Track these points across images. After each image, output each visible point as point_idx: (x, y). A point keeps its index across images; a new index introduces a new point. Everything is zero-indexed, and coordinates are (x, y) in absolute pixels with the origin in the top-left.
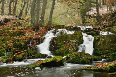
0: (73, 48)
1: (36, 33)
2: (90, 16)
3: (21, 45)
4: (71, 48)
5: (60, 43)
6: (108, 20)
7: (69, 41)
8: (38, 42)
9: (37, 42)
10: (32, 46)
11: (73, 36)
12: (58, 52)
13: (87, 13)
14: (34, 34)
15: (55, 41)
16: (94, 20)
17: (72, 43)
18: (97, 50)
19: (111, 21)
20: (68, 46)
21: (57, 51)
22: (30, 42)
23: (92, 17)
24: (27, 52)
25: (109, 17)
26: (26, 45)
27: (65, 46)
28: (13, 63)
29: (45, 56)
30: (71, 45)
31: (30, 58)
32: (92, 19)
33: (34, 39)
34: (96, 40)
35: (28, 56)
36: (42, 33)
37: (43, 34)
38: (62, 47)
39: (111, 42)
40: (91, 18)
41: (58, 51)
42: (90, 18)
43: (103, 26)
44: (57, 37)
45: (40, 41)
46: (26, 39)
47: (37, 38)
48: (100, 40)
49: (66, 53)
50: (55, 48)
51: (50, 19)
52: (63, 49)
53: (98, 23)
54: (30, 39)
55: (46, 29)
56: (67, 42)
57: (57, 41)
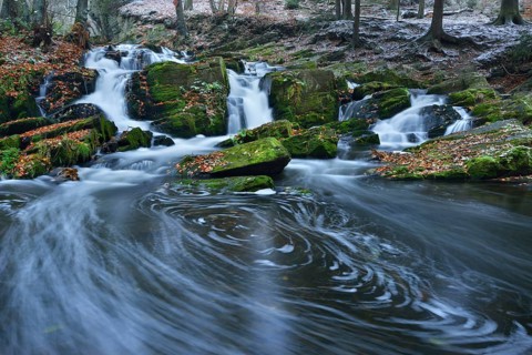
0: (214, 107)
1: (46, 57)
2: (137, 18)
3: (12, 99)
4: (210, 109)
5: (163, 92)
6: (203, 32)
7: (197, 85)
8: (75, 89)
9: (71, 88)
10: (54, 102)
11: (210, 71)
12: (179, 123)
13: (124, 9)
14: (41, 59)
15: (144, 85)
16: (160, 31)
17: (209, 93)
18: (285, 112)
19: (212, 36)
20: (196, 101)
21: (174, 120)
22: (38, 87)
23: (146, 22)
24: (96, 125)
25: (207, 26)
27: (187, 103)
30: (210, 100)
32: (149, 26)
33: (56, 78)
34: (281, 84)
35: (101, 140)
36: (72, 57)
37: (77, 61)
38: (176, 106)
40: (143, 24)
41: (177, 119)
42: (139, 23)
43: (196, 47)
44: (145, 73)
45: (83, 84)
46: (18, 78)
47: (67, 75)
48: (289, 83)
49: (198, 123)
50: (147, 108)
51: (81, 8)
52: (184, 111)
53: (182, 38)
54: (34, 77)
55: (77, 42)
56: (189, 89)
57: (148, 86)
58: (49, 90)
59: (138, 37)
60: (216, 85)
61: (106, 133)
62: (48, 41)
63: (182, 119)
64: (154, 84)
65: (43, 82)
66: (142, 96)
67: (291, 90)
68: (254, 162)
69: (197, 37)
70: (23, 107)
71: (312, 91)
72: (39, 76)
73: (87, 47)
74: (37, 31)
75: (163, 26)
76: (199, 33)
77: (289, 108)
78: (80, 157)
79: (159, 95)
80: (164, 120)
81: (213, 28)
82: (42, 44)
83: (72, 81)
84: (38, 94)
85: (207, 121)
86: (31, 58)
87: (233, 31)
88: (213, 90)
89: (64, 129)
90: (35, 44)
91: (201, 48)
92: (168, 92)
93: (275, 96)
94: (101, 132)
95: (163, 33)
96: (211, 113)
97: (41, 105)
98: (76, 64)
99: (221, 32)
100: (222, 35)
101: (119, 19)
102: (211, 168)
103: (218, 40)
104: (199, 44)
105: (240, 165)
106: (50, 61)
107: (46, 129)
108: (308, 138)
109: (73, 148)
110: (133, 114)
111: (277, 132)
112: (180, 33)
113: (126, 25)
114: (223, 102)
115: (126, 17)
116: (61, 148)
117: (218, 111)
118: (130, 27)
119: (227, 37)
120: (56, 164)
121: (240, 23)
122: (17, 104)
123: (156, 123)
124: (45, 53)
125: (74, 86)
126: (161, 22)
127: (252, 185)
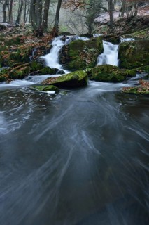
0: (91, 59)
1: (39, 41)
2: (99, 23)
3: (21, 56)
4: (88, 60)
5: (72, 53)
7: (86, 50)
10: (35, 57)
12: (72, 66)
13: (95, 20)
14: (37, 42)
15: (66, 50)
16: (105, 28)
18: (123, 61)
19: (125, 28)
20: (84, 56)
22: (32, 52)
23: (102, 24)
24: (30, 65)
25: (124, 23)
26: (27, 57)
27: (80, 57)
28: (9, 82)
29: (54, 71)
30: (89, 56)
31: (35, 74)
32: (102, 26)
33: (38, 49)
34: (124, 48)
35: (32, 71)
36: (47, 40)
37: (49, 42)
38: (76, 59)
39: (143, 50)
41: (71, 64)
42: (99, 25)
45: (45, 50)
49: (82, 66)
50: (66, 59)
53: (111, 30)
54: (32, 48)
55: (52, 34)
56: (82, 52)
63: (74, 64)
64: (70, 49)
67: (128, 51)
69: (118, 29)
71: (139, 51)
76: (120, 27)
77: (125, 59)
82: (38, 36)
84: (31, 55)
86: (33, 41)
88: (91, 51)
92: (74, 53)
93: (120, 54)
100: (129, 27)
101: (93, 24)
103: (127, 30)
104: (118, 32)
109: (17, 73)
113: (95, 26)
115: (96, 23)
120: (10, 78)
125: (42, 51)
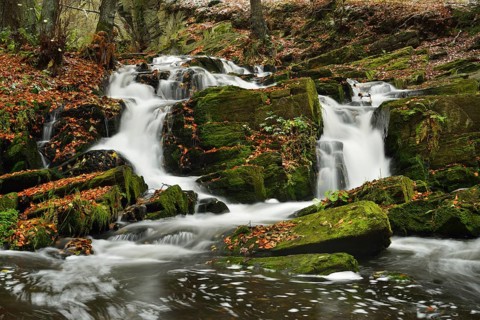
0: (295, 155)
1: (54, 82)
2: (190, 11)
3: (6, 144)
4: (288, 159)
5: (218, 133)
6: (293, 32)
8: (92, 128)
9: (86, 127)
10: (61, 148)
11: (290, 100)
12: (239, 181)
14: (47, 86)
15: (190, 123)
16: (223, 32)
17: (288, 134)
18: (410, 164)
19: (308, 39)
20: (267, 146)
21: (231, 176)
22: (41, 127)
23: (202, 18)
24: (118, 180)
25: (299, 22)
26: (32, 144)
27: (253, 149)
30: (289, 145)
32: (207, 25)
34: (405, 118)
36: (90, 82)
37: (97, 87)
38: (236, 154)
39: (471, 129)
40: (198, 22)
42: (192, 20)
43: (280, 58)
44: (192, 105)
45: (103, 122)
46: (15, 113)
47: (82, 108)
48: (419, 117)
49: (268, 181)
50: (193, 157)
51: (107, 10)
52: (247, 162)
53: (258, 43)
54: (37, 112)
55: (98, 60)
56: (257, 128)
57: (196, 122)
58: (56, 131)
59: (189, 42)
60: (299, 122)
61: (132, 192)
62: (58, 60)
63: (244, 174)
64: (205, 120)
65: (48, 119)
66: (186, 139)
67: (422, 129)
68: (335, 236)
69: (283, 42)
70: (20, 156)
71: (459, 130)
72: (43, 110)
73: (111, 66)
74: (45, 45)
75: (228, 25)
76: (287, 34)
77: (417, 158)
78: (96, 223)
79: (212, 137)
80: (216, 176)
81: (310, 26)
82: (50, 64)
83: (87, 117)
84: (40, 136)
85: (283, 177)
86: (35, 84)
87: (342, 29)
88: (294, 129)
89: (76, 185)
90: (41, 65)
91: (289, 59)
92: (225, 132)
93: (395, 138)
94: (124, 191)
95: (228, 35)
96: (289, 164)
97: (43, 152)
98: (95, 93)
99: (322, 32)
100: (325, 37)
101: (161, 14)
102: (273, 244)
103: (317, 45)
104: (286, 53)
105: (315, 239)
106: (59, 88)
107: (51, 186)
108: (435, 204)
109: (87, 211)
110: (172, 166)
111: (386, 195)
112: (256, 35)
113: (171, 22)
114: (310, 148)
115: (171, 11)
116: (72, 211)
117: (301, 162)
118: (177, 27)
119: (332, 40)
120: (64, 233)
121: (355, 16)
122: (13, 151)
123: (204, 180)
124: (53, 76)
125: (90, 124)
126: (225, 18)
127: (325, 265)
